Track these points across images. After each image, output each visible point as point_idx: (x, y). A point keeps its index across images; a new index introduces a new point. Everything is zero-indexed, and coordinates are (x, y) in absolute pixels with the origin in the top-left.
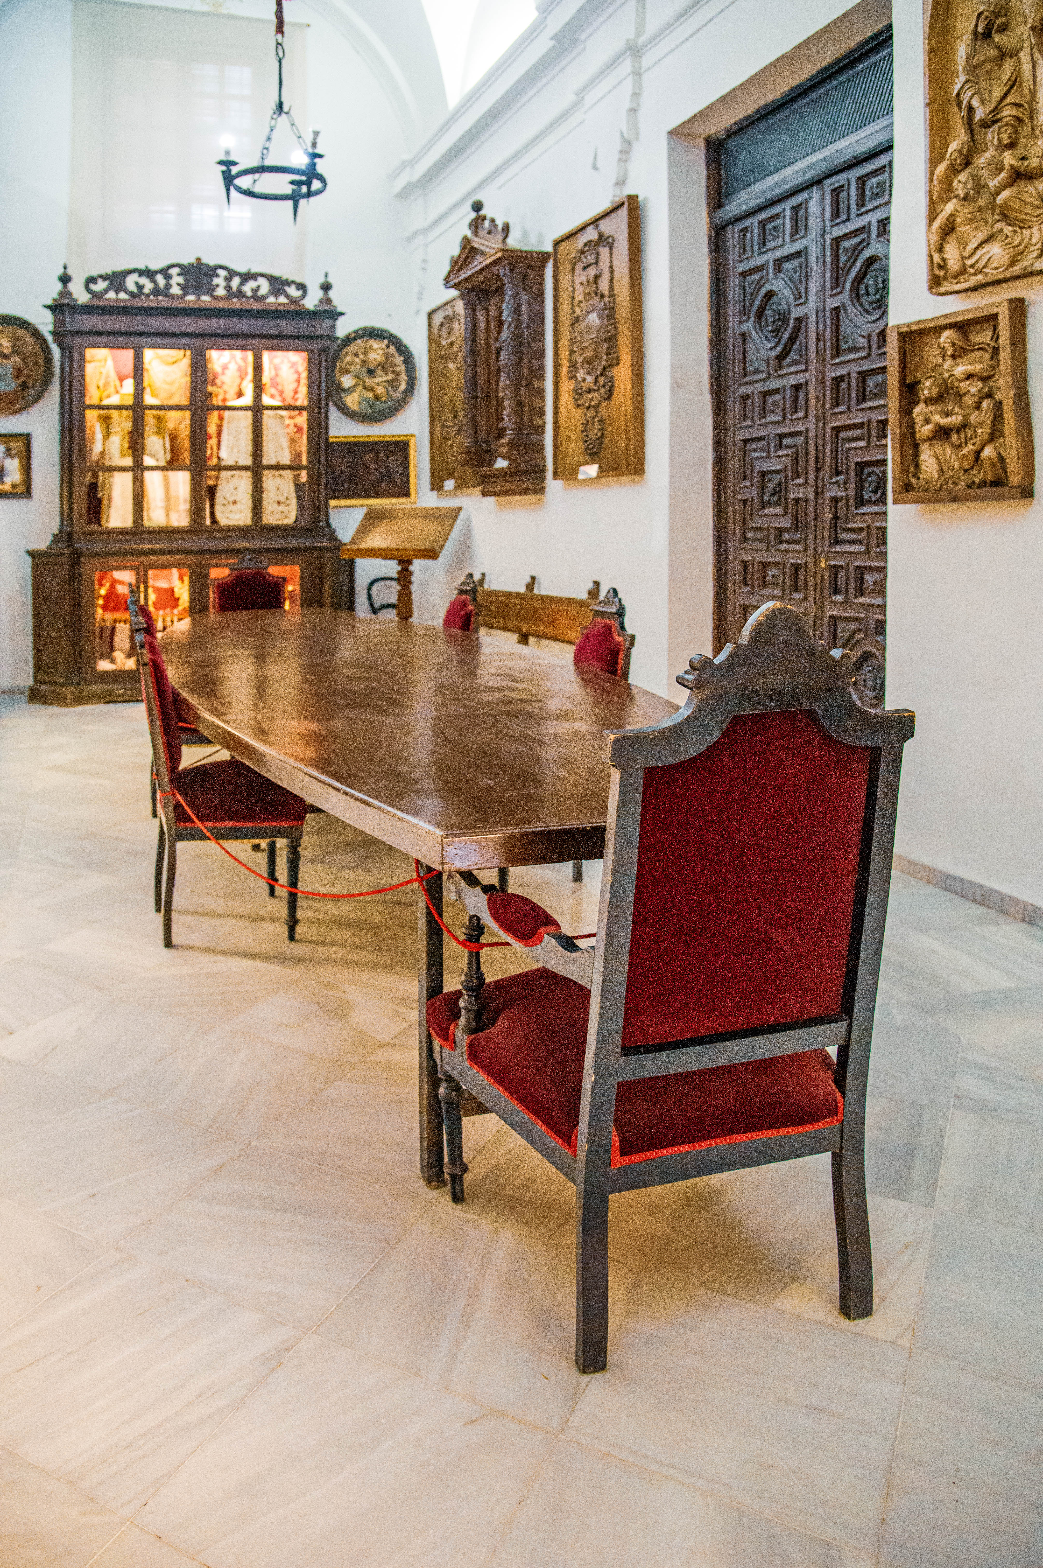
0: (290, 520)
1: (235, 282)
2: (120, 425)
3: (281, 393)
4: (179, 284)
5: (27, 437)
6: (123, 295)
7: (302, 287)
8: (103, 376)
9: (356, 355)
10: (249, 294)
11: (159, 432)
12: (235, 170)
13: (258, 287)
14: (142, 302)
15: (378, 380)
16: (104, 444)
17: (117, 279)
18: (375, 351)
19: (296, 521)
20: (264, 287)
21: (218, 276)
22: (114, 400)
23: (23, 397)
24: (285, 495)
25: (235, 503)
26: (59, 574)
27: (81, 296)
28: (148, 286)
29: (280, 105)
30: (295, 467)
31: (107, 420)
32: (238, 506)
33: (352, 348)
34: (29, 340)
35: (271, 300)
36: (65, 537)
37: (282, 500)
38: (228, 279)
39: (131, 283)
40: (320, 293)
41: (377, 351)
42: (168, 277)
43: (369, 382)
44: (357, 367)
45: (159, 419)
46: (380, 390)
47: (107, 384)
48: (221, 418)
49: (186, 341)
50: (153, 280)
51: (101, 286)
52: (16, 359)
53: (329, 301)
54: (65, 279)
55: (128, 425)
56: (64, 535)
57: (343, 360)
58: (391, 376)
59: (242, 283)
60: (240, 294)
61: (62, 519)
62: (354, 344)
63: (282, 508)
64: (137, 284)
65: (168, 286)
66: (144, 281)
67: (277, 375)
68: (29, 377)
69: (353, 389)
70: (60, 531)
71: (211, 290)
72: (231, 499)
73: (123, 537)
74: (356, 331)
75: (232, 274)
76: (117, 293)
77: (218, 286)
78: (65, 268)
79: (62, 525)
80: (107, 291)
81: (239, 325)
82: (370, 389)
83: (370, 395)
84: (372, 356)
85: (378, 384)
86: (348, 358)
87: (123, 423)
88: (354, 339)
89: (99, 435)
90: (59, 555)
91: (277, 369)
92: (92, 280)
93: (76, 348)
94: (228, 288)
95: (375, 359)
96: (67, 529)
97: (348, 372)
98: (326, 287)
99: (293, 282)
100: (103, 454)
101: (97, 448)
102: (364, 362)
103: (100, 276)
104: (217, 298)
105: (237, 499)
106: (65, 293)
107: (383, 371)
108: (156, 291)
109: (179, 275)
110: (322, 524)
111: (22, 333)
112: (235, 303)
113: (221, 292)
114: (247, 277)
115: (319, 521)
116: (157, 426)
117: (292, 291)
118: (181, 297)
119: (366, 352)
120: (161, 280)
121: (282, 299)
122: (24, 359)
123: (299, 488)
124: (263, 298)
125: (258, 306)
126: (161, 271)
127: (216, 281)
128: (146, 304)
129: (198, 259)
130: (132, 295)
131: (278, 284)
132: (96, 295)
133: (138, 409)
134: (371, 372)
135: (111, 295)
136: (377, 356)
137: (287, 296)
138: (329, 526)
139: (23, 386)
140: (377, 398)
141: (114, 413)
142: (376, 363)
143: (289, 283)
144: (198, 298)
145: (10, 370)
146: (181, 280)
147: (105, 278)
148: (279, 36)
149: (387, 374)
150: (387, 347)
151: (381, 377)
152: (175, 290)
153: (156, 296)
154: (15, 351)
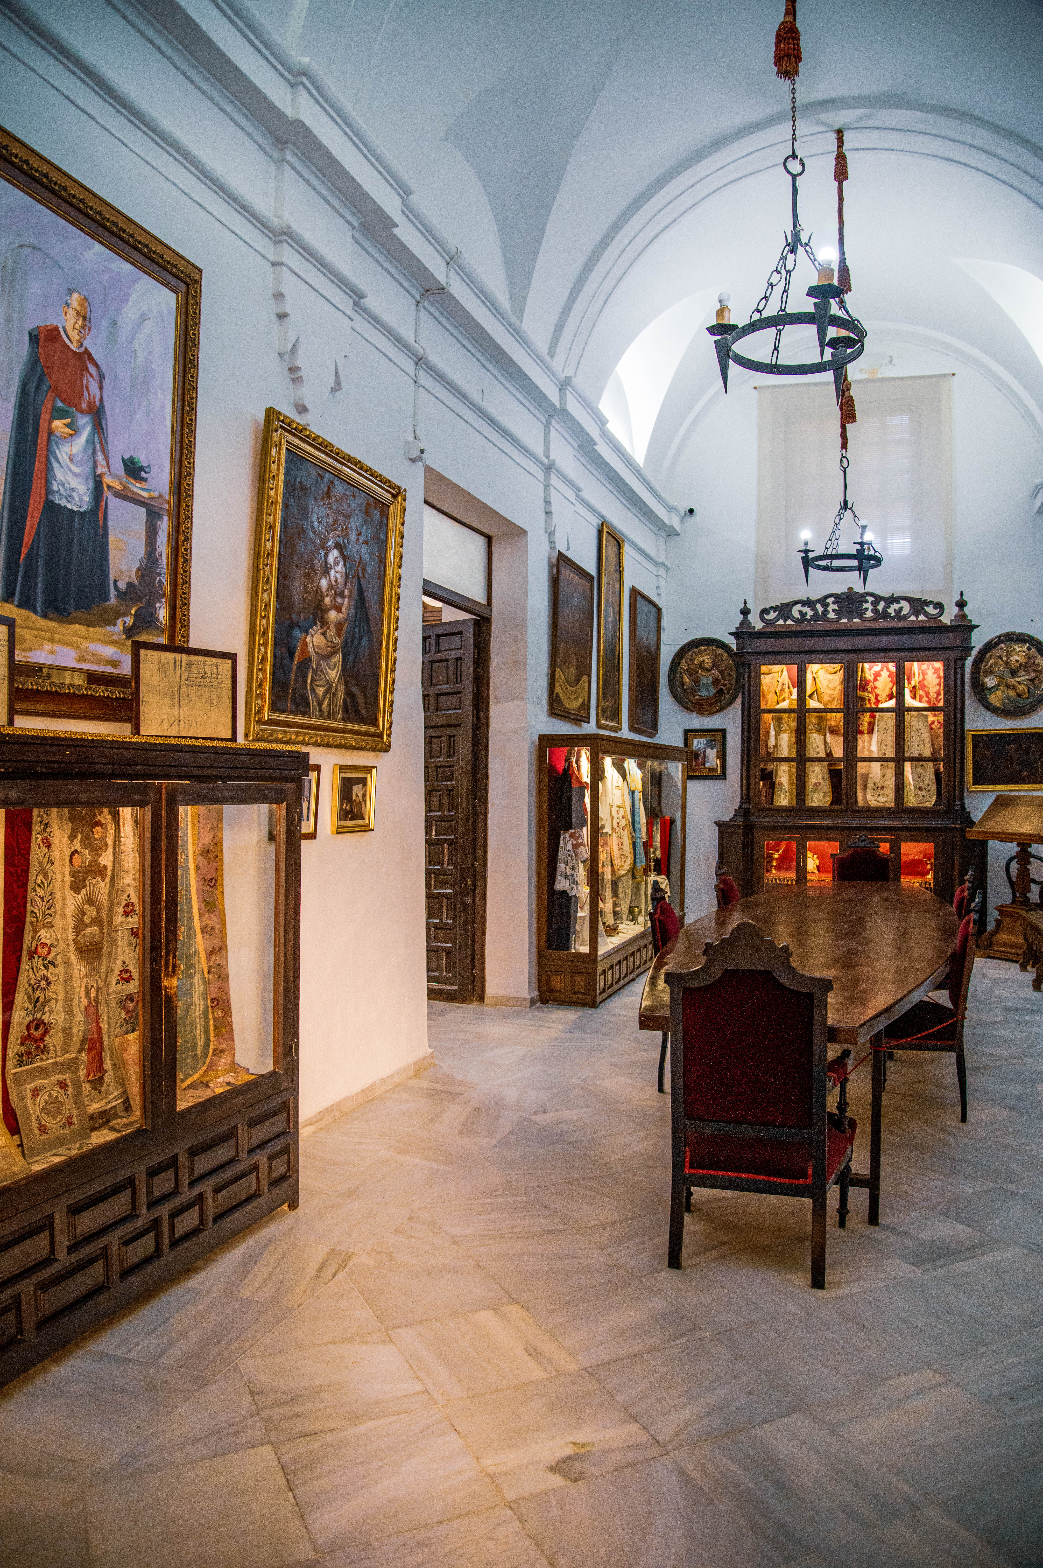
0: (929, 804)
1: (881, 606)
2: (788, 725)
3: (927, 694)
4: (834, 610)
5: (723, 731)
6: (789, 622)
7: (939, 606)
8: (780, 684)
9: (1000, 658)
10: (893, 614)
11: (820, 730)
12: (811, 555)
13: (901, 609)
14: (805, 627)
15: (1020, 679)
16: (776, 739)
17: (784, 610)
18: (1018, 654)
19: (934, 805)
20: (906, 607)
21: (867, 602)
22: (785, 705)
23: (720, 702)
24: (926, 782)
25: (883, 788)
26: (736, 842)
27: (759, 625)
28: (810, 613)
29: (846, 502)
30: (933, 759)
31: (779, 721)
32: (885, 791)
33: (996, 651)
34: (725, 656)
35: (913, 618)
36: (744, 812)
37: (923, 786)
38: (875, 604)
39: (795, 612)
40: (956, 610)
41: (1019, 654)
42: (826, 606)
43: (1011, 681)
44: (1001, 668)
45: (820, 719)
46: (1022, 688)
47: (783, 690)
48: (873, 717)
49: (841, 656)
50: (813, 609)
51: (772, 615)
52: (715, 672)
53: (964, 616)
54: (745, 612)
55: (794, 724)
56: (742, 811)
57: (987, 663)
58: (1033, 675)
59: (887, 606)
60: (885, 615)
61: (742, 798)
62: (997, 648)
63: (923, 793)
64: (800, 612)
65: (826, 612)
66: (806, 609)
67: (924, 679)
68: (724, 685)
69: (996, 687)
70: (740, 807)
71: (861, 613)
72: (880, 785)
73: (788, 814)
74: (999, 637)
75: (878, 599)
76: (785, 621)
77: (867, 609)
78: (745, 603)
79: (741, 802)
80: (777, 619)
81: (885, 641)
82: (1013, 687)
83: (1012, 693)
84: (1015, 658)
85: (1019, 683)
86: (992, 661)
87: (791, 722)
88: (997, 644)
89: (773, 733)
90: (738, 827)
91: (924, 674)
92: (765, 611)
93: (753, 667)
94: (875, 611)
95: (1017, 661)
96: (745, 806)
97: (992, 672)
98: (961, 604)
99: (931, 602)
100: (775, 746)
101: (772, 742)
102: (1007, 663)
103: (772, 608)
104: (864, 620)
105: (884, 785)
106: (745, 623)
107: (1025, 671)
108: (816, 617)
109: (834, 603)
110: (957, 808)
111: (720, 651)
112: (881, 624)
113: (869, 614)
114: (892, 600)
115: (954, 805)
116: (819, 725)
117: (930, 610)
118: (836, 621)
119: (1009, 654)
120: (819, 608)
121: (922, 617)
122: (721, 672)
123: (938, 776)
124: (905, 618)
125: (901, 624)
126: (819, 601)
127: (865, 606)
128: (809, 628)
129: (850, 589)
130: (796, 621)
131: (918, 605)
132: (768, 623)
133: (801, 711)
134: (1014, 673)
135: (781, 622)
136: (1018, 658)
137: (926, 614)
138: (964, 809)
139: (720, 692)
140: (1019, 695)
141: (785, 715)
142: (1018, 665)
143: (927, 603)
144: (850, 620)
145: (711, 680)
146: (835, 607)
147: (775, 609)
148: (844, 451)
149: (1029, 673)
150: (1029, 649)
151: (1023, 677)
152: (831, 615)
153: (815, 621)
154: (715, 665)
